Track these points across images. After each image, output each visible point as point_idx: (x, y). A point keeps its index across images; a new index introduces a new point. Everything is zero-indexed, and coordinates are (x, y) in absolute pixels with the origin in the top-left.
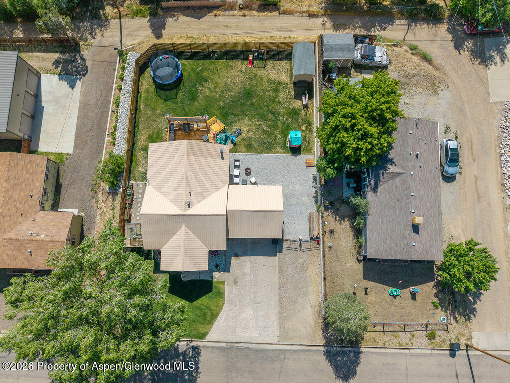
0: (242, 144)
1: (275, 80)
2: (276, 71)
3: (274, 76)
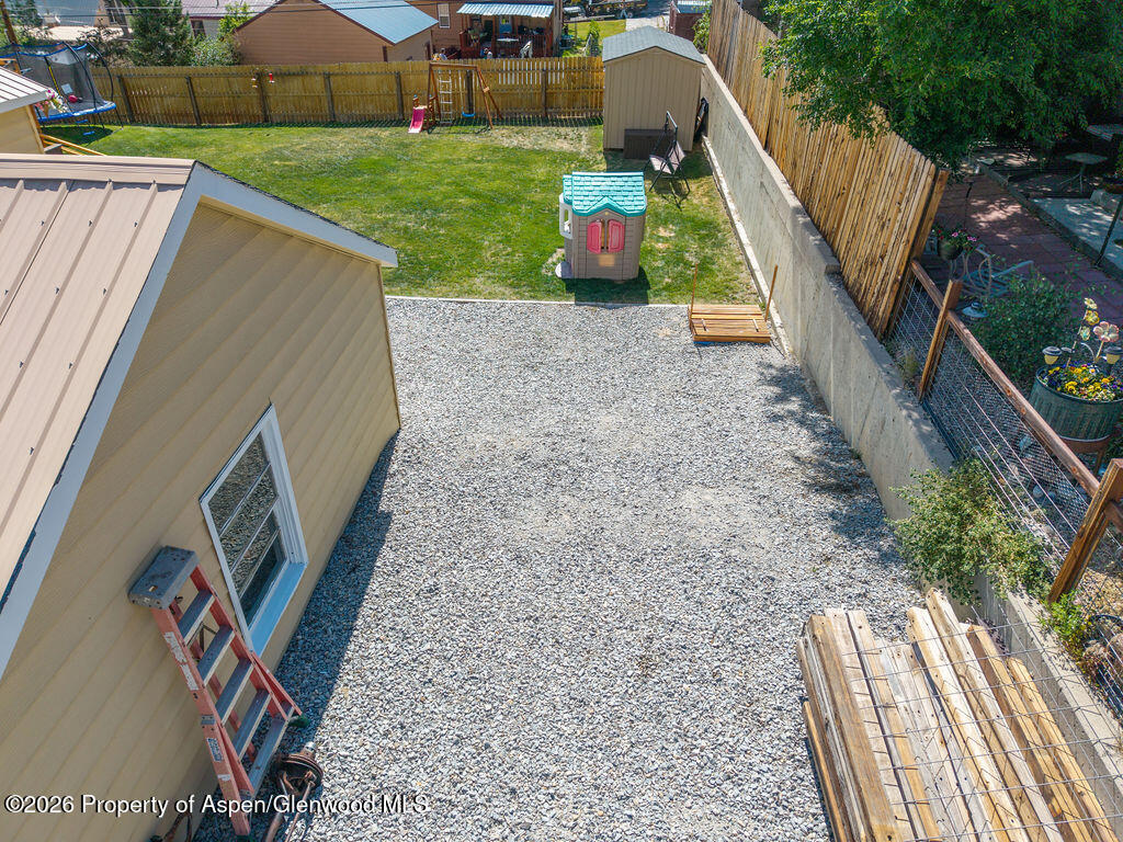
1: (515, 148)
2: (529, 137)
3: (515, 143)
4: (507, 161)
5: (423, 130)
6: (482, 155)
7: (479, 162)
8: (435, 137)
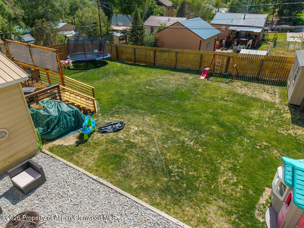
1: (243, 95)
2: (250, 89)
3: (244, 92)
4: (239, 103)
5: (206, 78)
6: (228, 97)
7: (226, 101)
8: (210, 82)
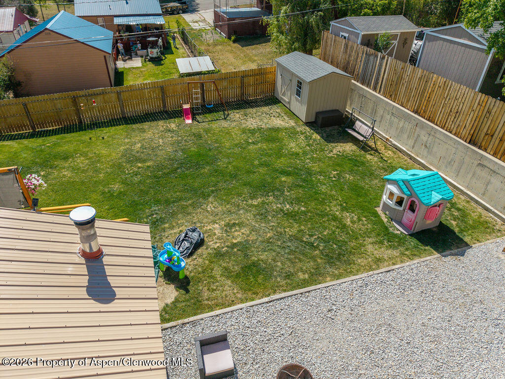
0: (217, 272)
8: (205, 125)
